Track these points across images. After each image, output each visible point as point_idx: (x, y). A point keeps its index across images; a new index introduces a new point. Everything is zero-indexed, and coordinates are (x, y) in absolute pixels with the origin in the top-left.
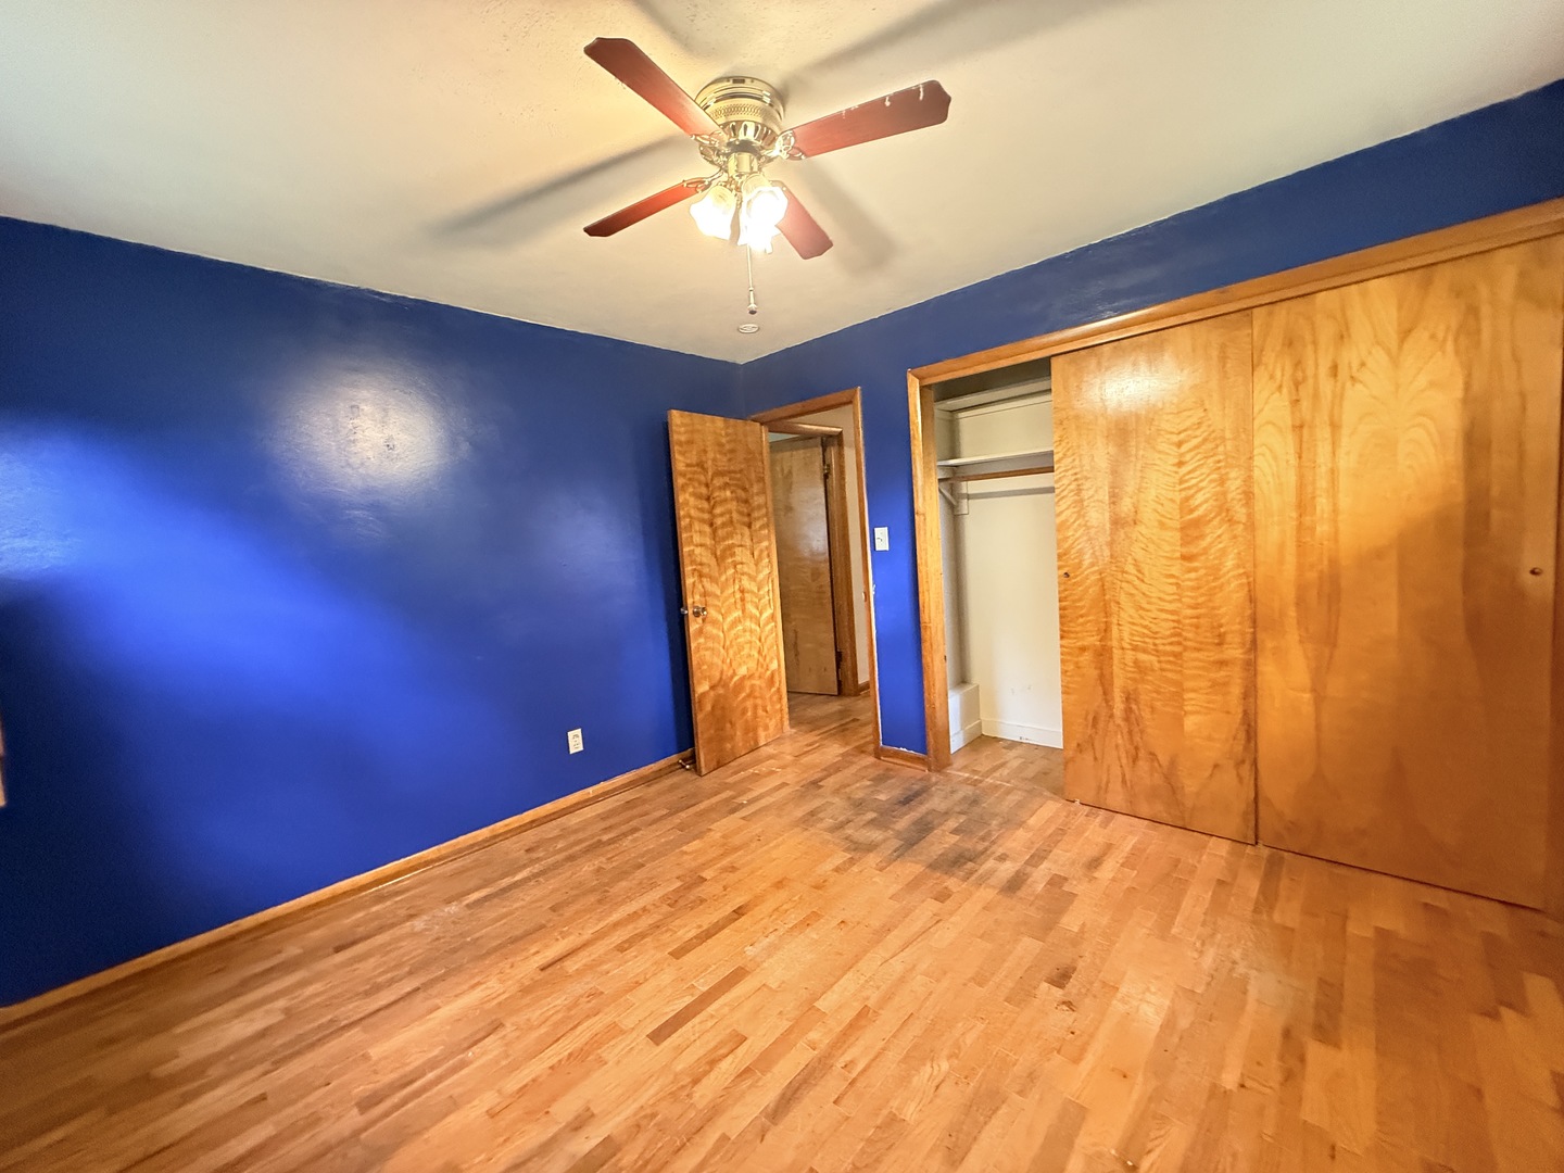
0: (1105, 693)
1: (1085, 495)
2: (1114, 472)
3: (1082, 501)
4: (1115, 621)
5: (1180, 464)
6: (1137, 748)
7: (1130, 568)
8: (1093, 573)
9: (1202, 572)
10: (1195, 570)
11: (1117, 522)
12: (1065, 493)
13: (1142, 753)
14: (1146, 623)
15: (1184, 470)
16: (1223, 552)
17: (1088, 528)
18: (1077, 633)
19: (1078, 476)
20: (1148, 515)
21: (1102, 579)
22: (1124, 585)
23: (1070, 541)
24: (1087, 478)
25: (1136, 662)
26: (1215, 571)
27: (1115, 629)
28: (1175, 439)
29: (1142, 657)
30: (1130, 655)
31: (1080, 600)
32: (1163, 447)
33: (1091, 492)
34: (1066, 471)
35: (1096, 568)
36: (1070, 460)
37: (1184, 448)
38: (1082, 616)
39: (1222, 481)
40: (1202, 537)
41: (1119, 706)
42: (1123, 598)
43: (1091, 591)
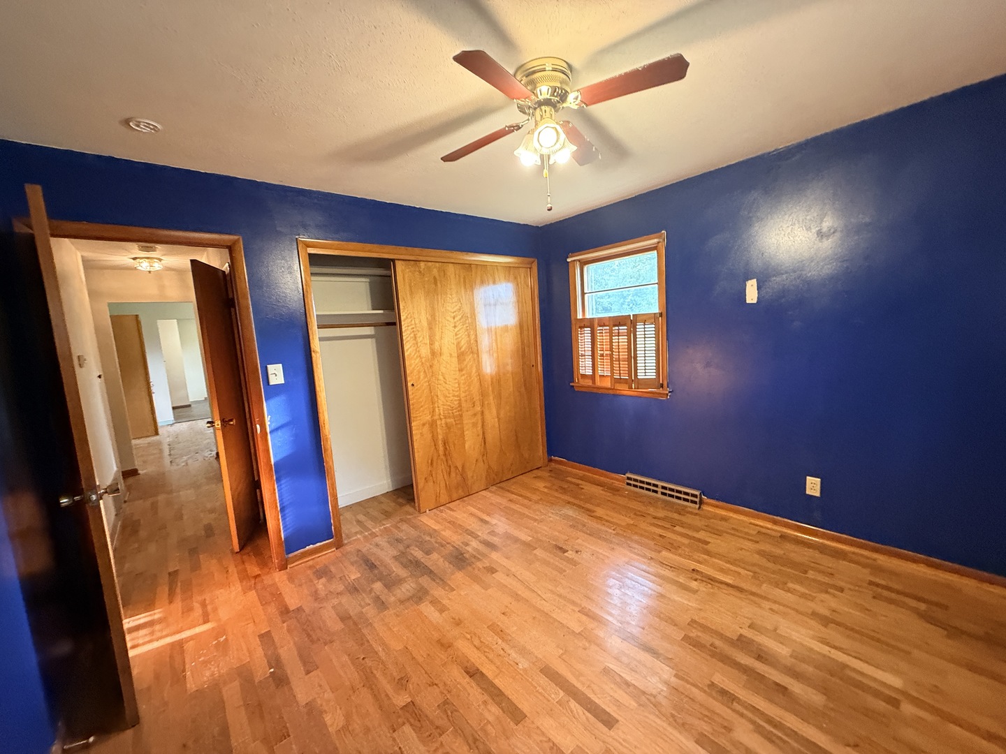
0: (435, 445)
1: (419, 340)
2: (430, 328)
3: (417, 344)
4: (436, 406)
5: (455, 327)
6: (450, 467)
7: (441, 377)
8: (426, 382)
9: (466, 376)
10: (464, 375)
11: (433, 353)
12: (409, 339)
13: (453, 469)
14: (448, 403)
15: (456, 330)
16: (472, 367)
17: (421, 358)
18: (420, 416)
19: (415, 330)
20: (445, 350)
21: (429, 385)
22: (439, 386)
23: (413, 366)
24: (418, 331)
25: (446, 424)
26: (470, 375)
27: (437, 409)
28: (453, 315)
29: (448, 420)
30: (443, 421)
31: (420, 397)
32: (448, 318)
33: (421, 339)
34: (408, 326)
35: (426, 379)
36: (410, 320)
37: (456, 319)
38: (422, 407)
39: (469, 336)
40: (464, 360)
41: (441, 449)
42: (439, 393)
43: (425, 391)
